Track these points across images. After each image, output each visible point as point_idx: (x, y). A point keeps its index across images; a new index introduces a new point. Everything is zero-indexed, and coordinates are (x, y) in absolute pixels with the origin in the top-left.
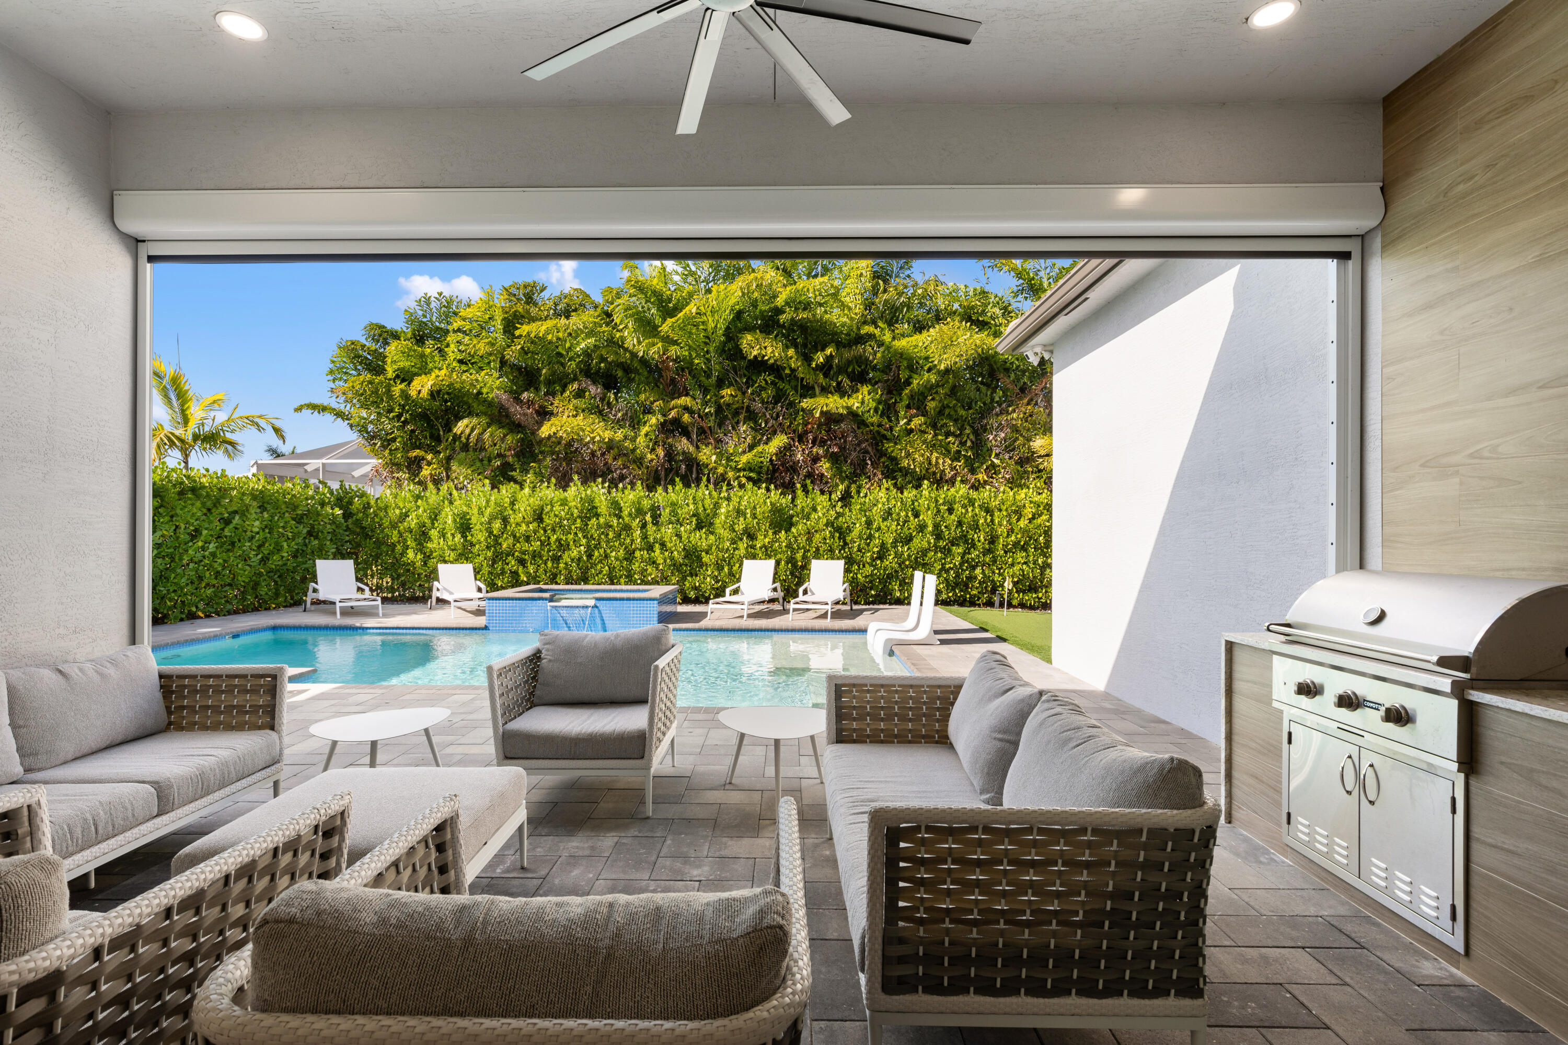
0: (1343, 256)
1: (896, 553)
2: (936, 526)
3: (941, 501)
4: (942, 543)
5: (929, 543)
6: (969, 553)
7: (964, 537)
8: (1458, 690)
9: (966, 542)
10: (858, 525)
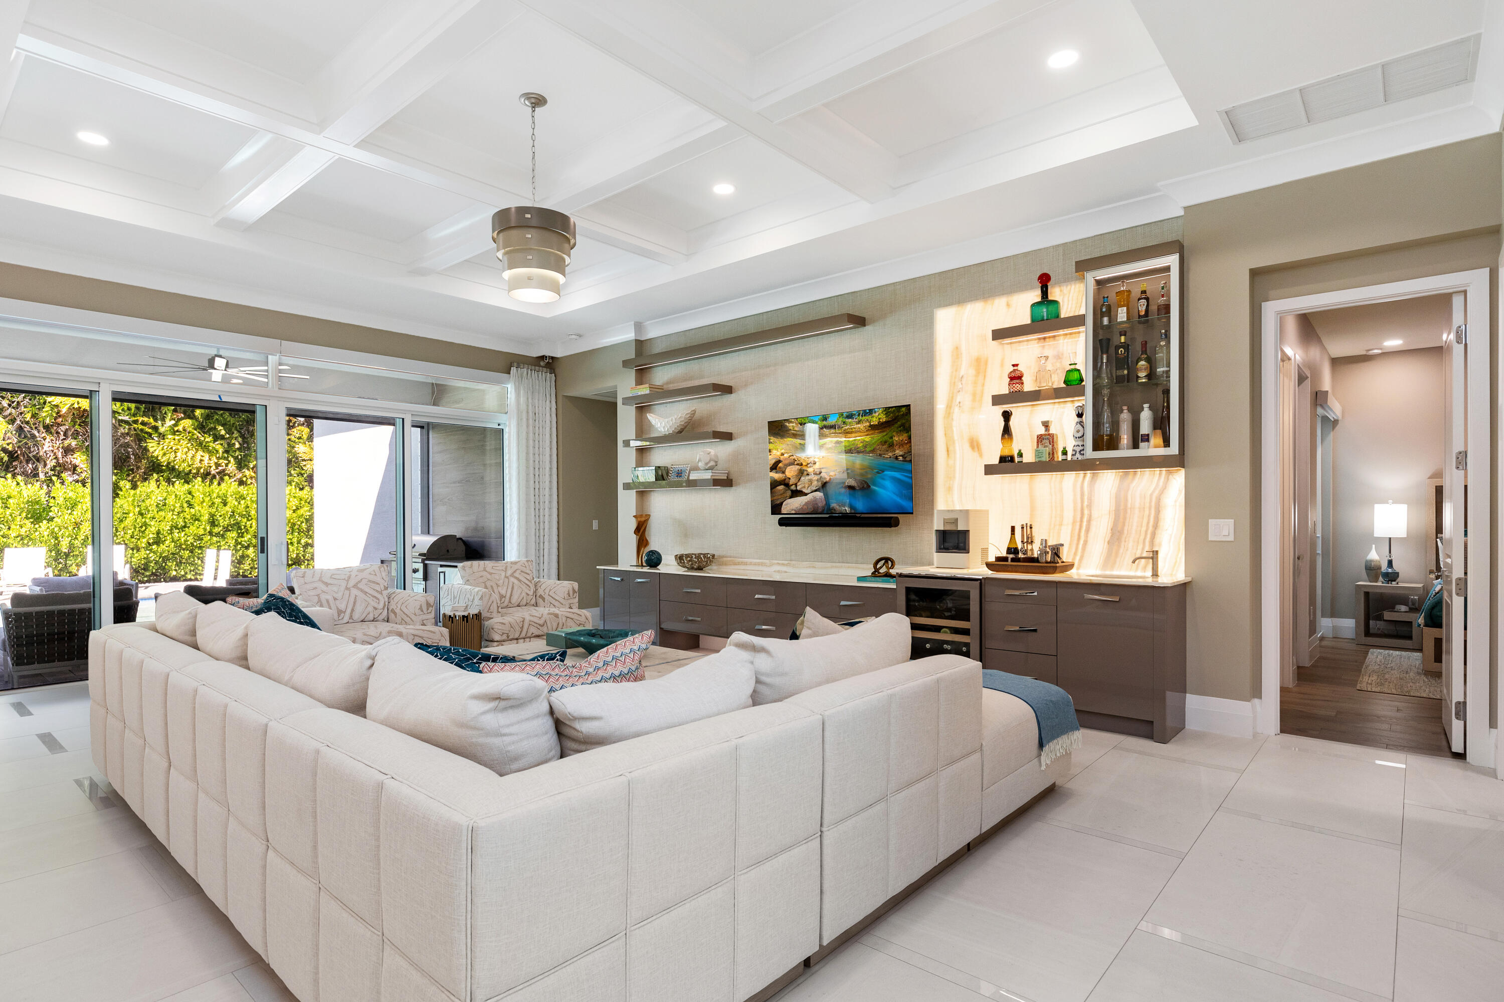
0: (422, 427)
1: (172, 538)
2: (212, 515)
3: (215, 495)
4: (216, 530)
5: (205, 529)
6: (242, 537)
7: (237, 525)
8: (423, 561)
9: (240, 528)
10: (131, 515)
